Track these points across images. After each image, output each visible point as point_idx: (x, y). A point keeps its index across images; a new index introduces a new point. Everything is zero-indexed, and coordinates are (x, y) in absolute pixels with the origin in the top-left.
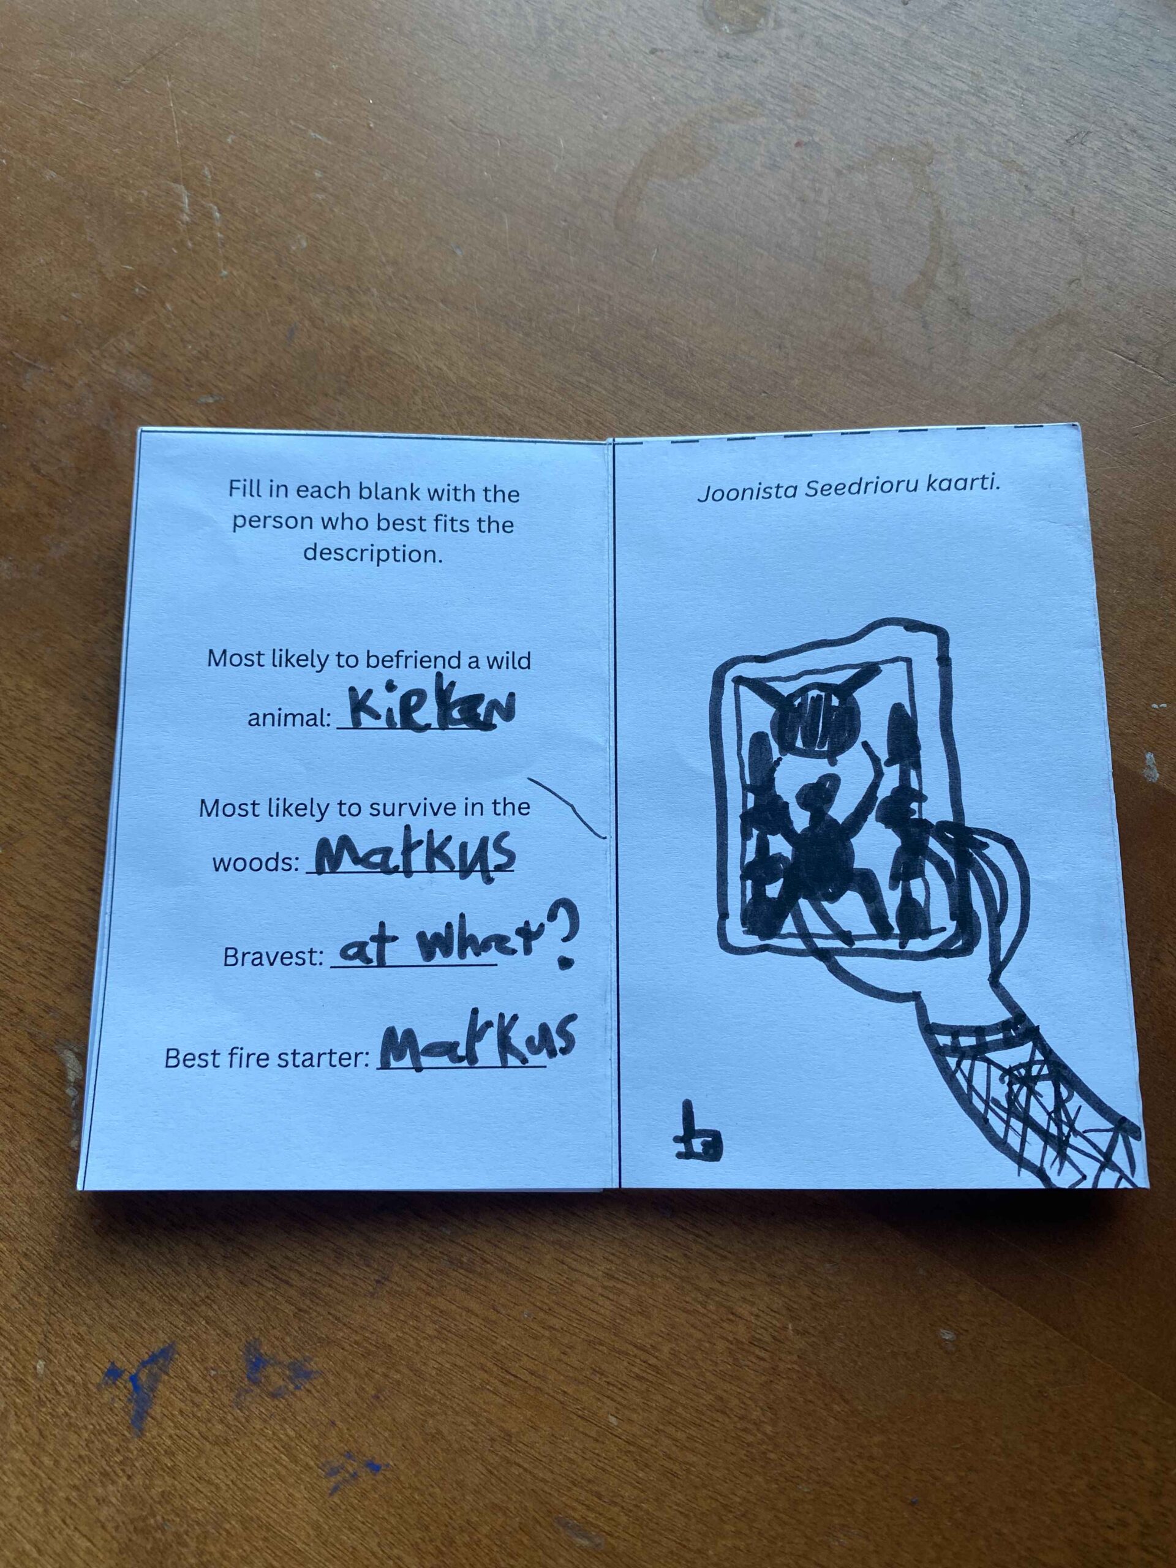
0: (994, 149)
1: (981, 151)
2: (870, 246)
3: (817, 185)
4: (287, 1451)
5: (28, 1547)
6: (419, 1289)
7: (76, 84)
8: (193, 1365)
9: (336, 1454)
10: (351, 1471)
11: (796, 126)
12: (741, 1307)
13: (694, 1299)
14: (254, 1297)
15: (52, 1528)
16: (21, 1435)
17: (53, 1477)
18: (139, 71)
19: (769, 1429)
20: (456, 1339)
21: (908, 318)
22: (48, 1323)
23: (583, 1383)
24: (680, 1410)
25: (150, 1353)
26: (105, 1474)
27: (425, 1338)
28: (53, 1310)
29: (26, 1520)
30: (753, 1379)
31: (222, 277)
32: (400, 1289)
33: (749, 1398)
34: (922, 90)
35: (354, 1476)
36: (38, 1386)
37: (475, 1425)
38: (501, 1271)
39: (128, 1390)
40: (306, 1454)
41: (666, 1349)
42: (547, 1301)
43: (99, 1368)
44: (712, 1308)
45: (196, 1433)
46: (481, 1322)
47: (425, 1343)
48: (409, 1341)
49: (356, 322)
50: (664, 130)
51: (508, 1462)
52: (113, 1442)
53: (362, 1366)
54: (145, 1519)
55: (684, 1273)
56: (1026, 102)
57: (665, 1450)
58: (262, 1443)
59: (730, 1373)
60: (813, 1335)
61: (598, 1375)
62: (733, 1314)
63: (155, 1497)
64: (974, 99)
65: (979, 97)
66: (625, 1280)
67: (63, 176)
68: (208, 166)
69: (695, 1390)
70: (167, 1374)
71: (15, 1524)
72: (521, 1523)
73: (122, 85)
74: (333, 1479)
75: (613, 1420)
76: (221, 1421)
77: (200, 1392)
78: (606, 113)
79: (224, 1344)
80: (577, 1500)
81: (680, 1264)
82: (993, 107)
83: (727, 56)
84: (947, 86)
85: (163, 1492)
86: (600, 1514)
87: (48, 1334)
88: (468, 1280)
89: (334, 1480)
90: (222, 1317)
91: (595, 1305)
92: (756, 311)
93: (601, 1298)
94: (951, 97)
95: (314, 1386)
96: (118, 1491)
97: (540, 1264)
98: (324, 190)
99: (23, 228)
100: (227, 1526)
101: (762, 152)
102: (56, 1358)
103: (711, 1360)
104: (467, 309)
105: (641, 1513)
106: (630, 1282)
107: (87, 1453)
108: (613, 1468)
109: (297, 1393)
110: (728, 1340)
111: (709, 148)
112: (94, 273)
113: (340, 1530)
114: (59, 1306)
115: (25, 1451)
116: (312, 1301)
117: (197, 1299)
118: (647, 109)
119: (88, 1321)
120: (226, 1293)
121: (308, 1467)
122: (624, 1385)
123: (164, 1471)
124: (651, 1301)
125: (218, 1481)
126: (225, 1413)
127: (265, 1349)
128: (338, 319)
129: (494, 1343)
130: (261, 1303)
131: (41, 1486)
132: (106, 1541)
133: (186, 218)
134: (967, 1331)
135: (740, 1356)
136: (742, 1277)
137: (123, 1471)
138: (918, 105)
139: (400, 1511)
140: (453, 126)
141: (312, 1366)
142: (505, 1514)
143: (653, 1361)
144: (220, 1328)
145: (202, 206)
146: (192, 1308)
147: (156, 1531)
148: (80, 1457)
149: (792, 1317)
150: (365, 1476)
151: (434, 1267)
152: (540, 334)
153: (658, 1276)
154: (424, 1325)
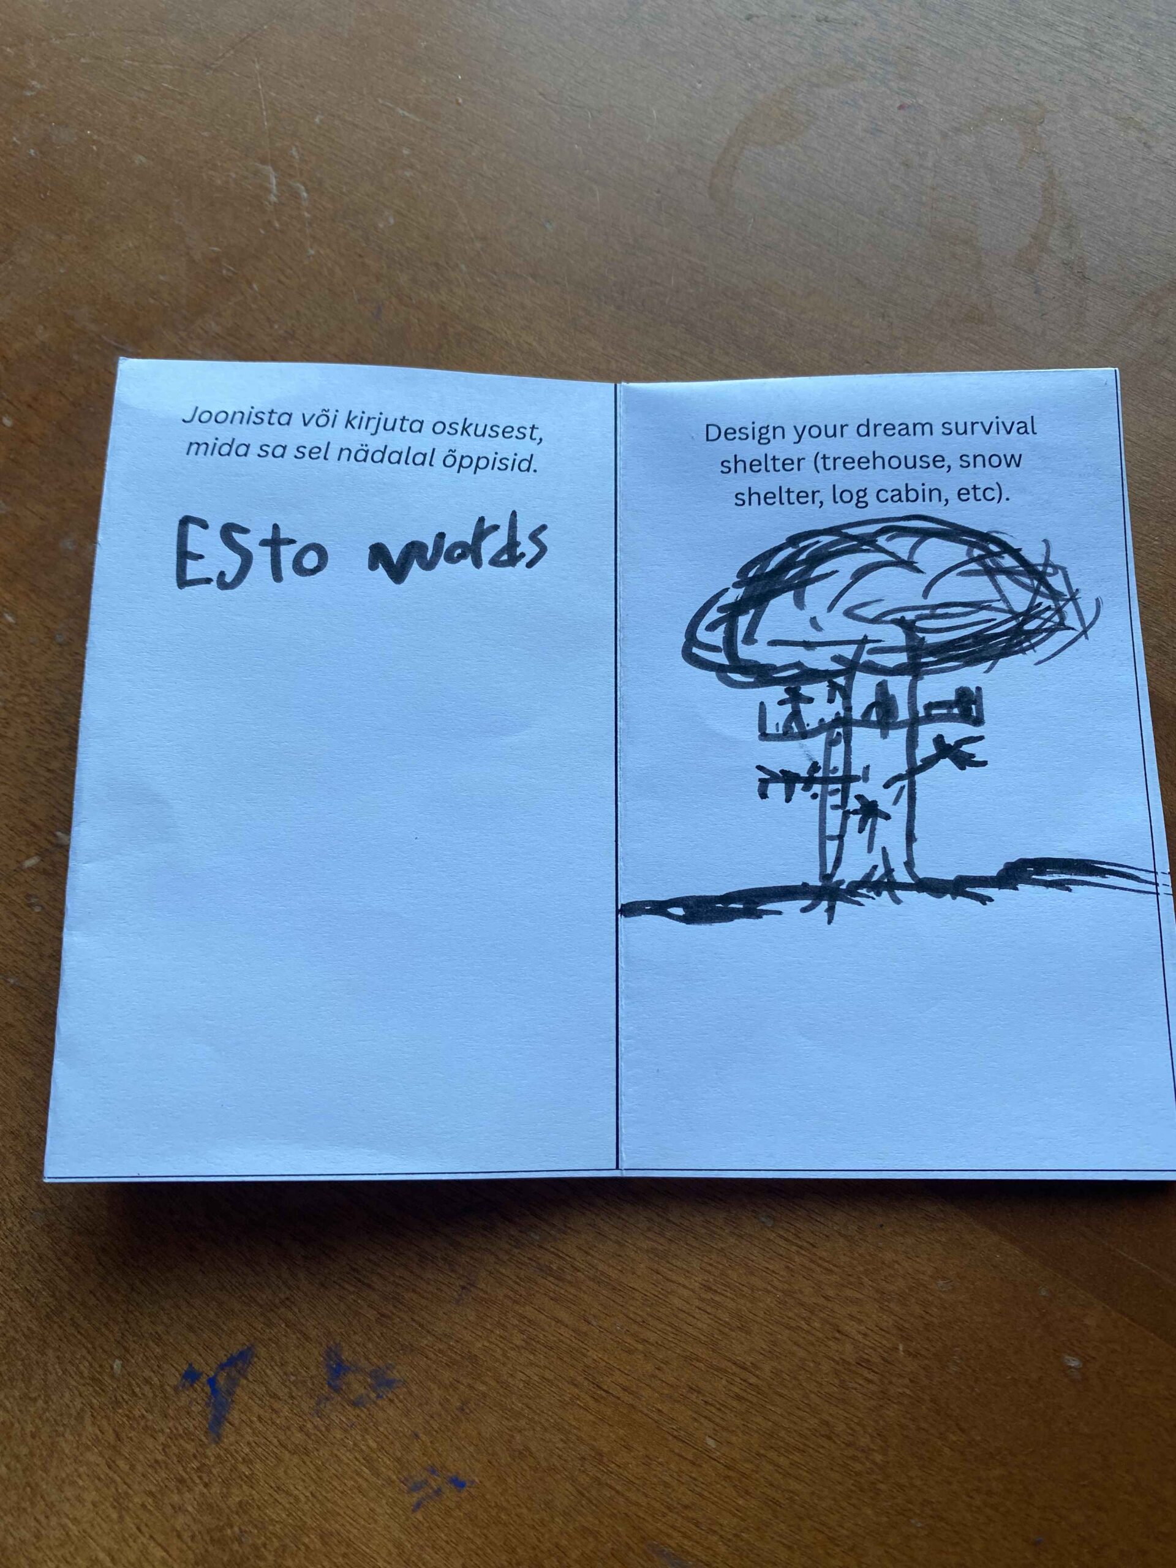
0: (1110, 106)
1: (1096, 109)
2: (978, 210)
3: (922, 148)
4: (368, 1461)
5: (102, 1556)
6: (506, 1296)
7: (165, 69)
8: (272, 1368)
9: (419, 1468)
10: (435, 1487)
11: (899, 89)
12: (848, 1325)
13: (796, 1315)
14: (336, 1301)
15: (126, 1535)
16: (97, 1437)
17: (128, 1481)
18: (228, 55)
19: (878, 1458)
20: (545, 1350)
21: (1019, 284)
22: (127, 1322)
23: (678, 1402)
24: (782, 1433)
25: (229, 1356)
26: (182, 1481)
27: (514, 1349)
28: (131, 1308)
29: (99, 1525)
30: (862, 1404)
31: (309, 257)
32: (486, 1296)
33: (857, 1424)
34: (1032, 48)
35: (438, 1492)
36: (115, 1386)
37: (565, 1443)
38: (593, 1280)
39: (206, 1393)
40: (387, 1467)
41: (767, 1368)
42: (641, 1313)
43: (177, 1370)
44: (817, 1325)
45: (275, 1441)
46: (571, 1332)
47: (512, 1354)
48: (496, 1352)
49: (444, 299)
50: (761, 96)
51: (599, 1484)
52: (190, 1447)
53: (447, 1375)
54: (221, 1529)
55: (786, 1286)
56: (1143, 57)
57: (767, 1476)
58: (343, 1454)
59: (836, 1395)
60: (926, 1358)
61: (696, 1394)
62: (839, 1331)
63: (233, 1506)
64: (1088, 55)
65: (1093, 53)
66: (723, 1292)
67: (153, 160)
68: (296, 146)
69: (800, 1413)
70: (246, 1378)
71: (89, 1530)
72: (613, 1549)
73: (211, 69)
74: (415, 1494)
75: (711, 1443)
76: (301, 1429)
77: (279, 1399)
78: (700, 82)
79: (304, 1348)
80: (673, 1527)
81: (782, 1276)
82: (1108, 63)
83: (826, 20)
84: (1058, 43)
85: (240, 1502)
86: (698, 1543)
87: (126, 1333)
88: (557, 1289)
89: (416, 1497)
90: (302, 1320)
91: (691, 1318)
92: (857, 279)
93: (697, 1310)
94: (1063, 54)
95: (397, 1397)
96: (195, 1499)
97: (634, 1273)
98: (412, 167)
99: (112, 213)
100: (306, 1540)
101: (864, 116)
102: (133, 1357)
103: (817, 1382)
104: (558, 283)
105: (740, 1543)
106: (729, 1294)
107: (164, 1458)
108: (710, 1493)
109: (380, 1402)
110: (834, 1360)
111: (809, 115)
112: (181, 255)
113: (421, 1548)
114: (137, 1304)
115: (101, 1454)
116: (395, 1307)
117: (277, 1301)
118: (743, 76)
119: (165, 1319)
120: (306, 1295)
121: (391, 1482)
122: (723, 1406)
123: (242, 1480)
124: (751, 1316)
125: (296, 1492)
126: (305, 1420)
127: (346, 1355)
128: (425, 296)
129: (584, 1355)
130: (343, 1307)
131: (117, 1490)
132: (181, 1551)
133: (273, 199)
134: (1094, 1358)
135: (847, 1378)
136: (848, 1293)
137: (200, 1478)
138: (1028, 63)
139: (485, 1531)
140: (543, 99)
141: (395, 1375)
142: (596, 1538)
143: (753, 1380)
144: (301, 1332)
145: (290, 186)
146: (272, 1310)
147: (233, 1542)
148: (157, 1461)
149: (902, 1336)
150: (449, 1491)
151: (522, 1274)
152: (633, 307)
153: (758, 1290)
154: (512, 1335)
